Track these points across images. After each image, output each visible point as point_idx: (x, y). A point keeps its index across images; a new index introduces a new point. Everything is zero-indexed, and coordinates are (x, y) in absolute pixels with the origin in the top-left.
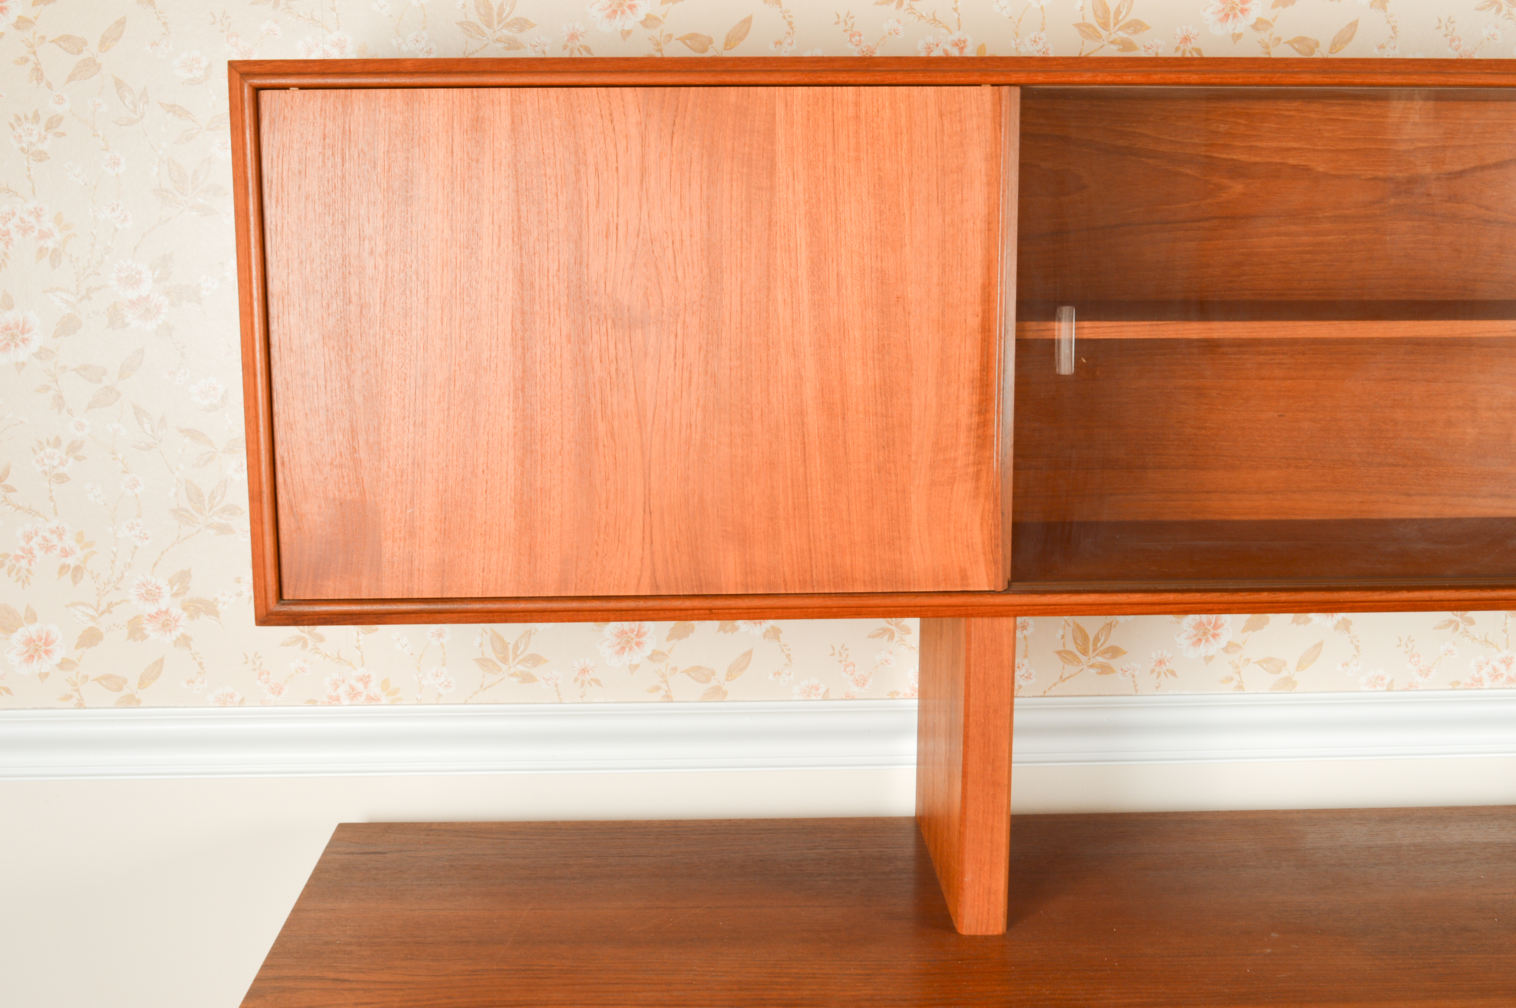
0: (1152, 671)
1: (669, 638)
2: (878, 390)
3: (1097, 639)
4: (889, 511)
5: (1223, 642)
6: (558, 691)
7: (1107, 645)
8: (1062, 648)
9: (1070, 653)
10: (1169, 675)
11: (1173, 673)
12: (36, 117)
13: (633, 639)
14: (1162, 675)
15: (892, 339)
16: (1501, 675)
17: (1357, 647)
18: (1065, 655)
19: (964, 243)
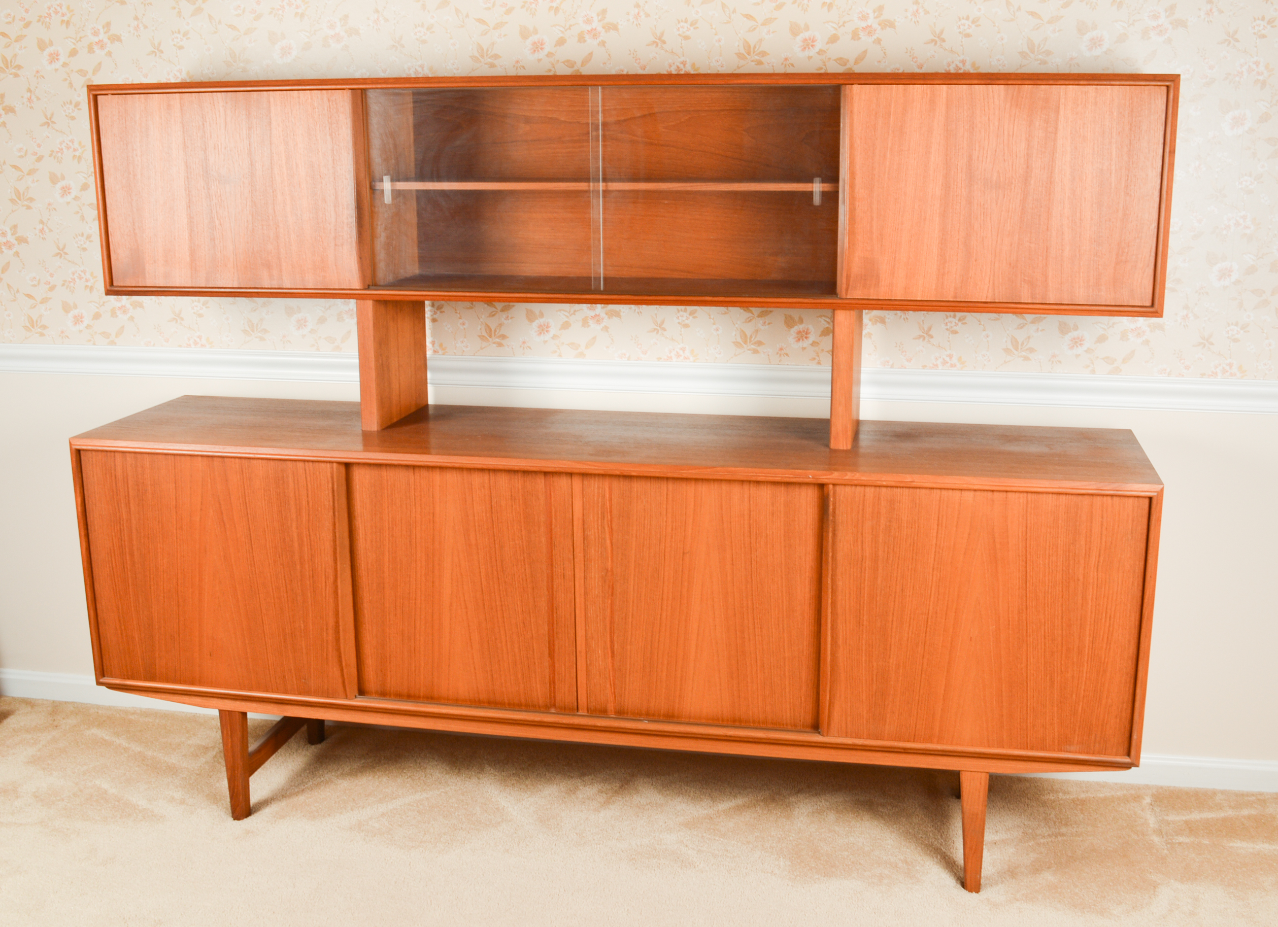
0: (521, 346)
8: (480, 334)
9: (484, 336)
11: (530, 348)
12: (71, 103)
16: (681, 355)
17: (612, 339)
18: (482, 337)
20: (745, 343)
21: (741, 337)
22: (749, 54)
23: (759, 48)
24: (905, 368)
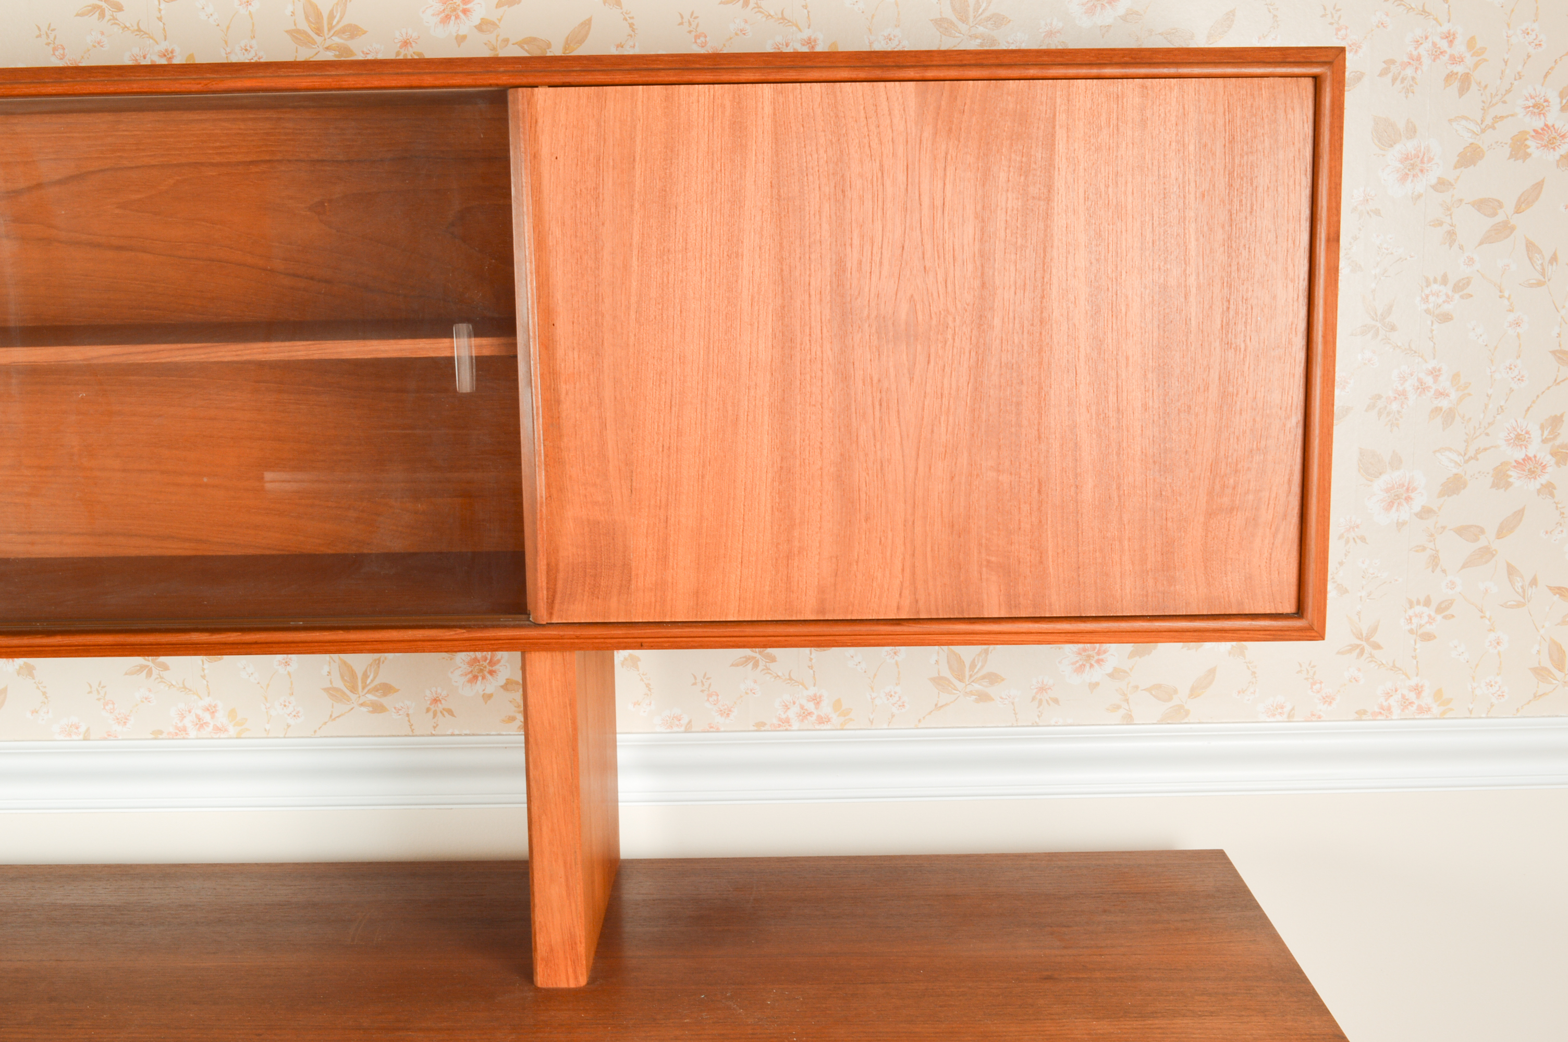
20: (353, 689)
21: (342, 677)
22: (319, 32)
23: (341, 18)
24: (718, 731)
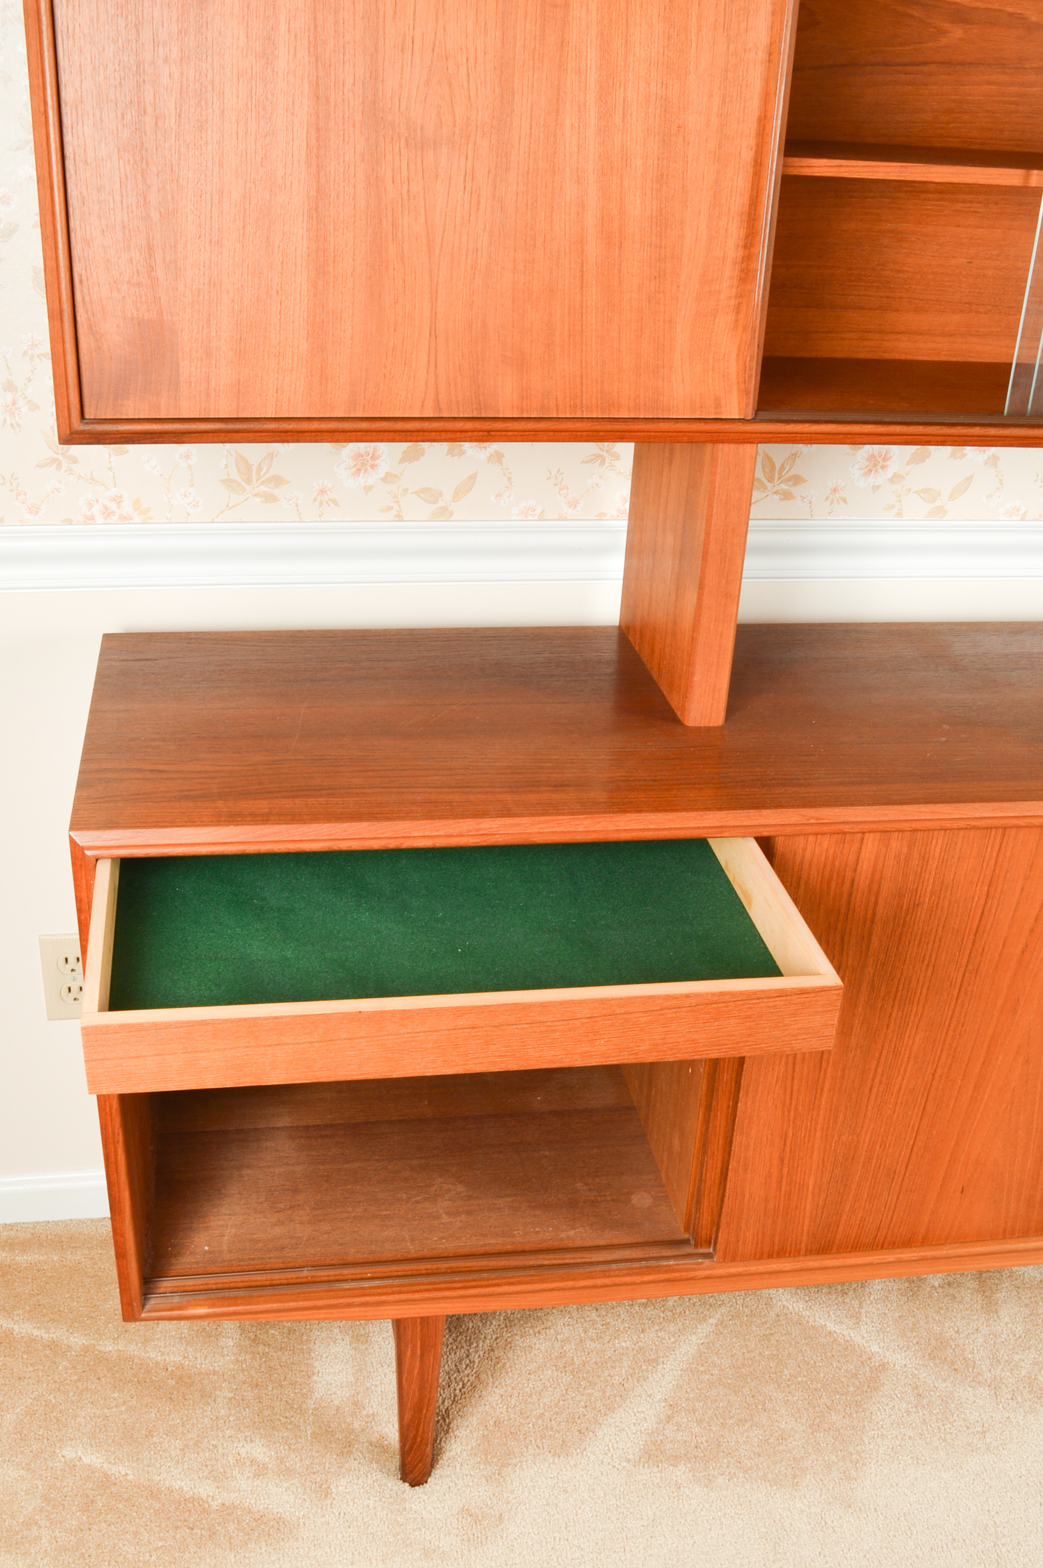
1: (401, 462)
2: (654, 221)
3: (782, 468)
4: (656, 340)
5: (889, 473)
6: (298, 510)
7: (791, 474)
10: (841, 502)
13: (368, 461)
14: (835, 502)
15: (671, 169)
19: (745, 74)
